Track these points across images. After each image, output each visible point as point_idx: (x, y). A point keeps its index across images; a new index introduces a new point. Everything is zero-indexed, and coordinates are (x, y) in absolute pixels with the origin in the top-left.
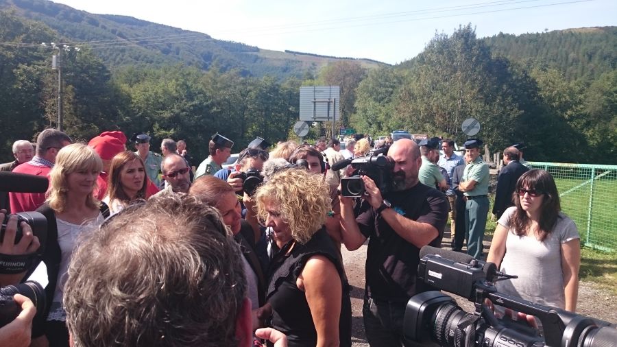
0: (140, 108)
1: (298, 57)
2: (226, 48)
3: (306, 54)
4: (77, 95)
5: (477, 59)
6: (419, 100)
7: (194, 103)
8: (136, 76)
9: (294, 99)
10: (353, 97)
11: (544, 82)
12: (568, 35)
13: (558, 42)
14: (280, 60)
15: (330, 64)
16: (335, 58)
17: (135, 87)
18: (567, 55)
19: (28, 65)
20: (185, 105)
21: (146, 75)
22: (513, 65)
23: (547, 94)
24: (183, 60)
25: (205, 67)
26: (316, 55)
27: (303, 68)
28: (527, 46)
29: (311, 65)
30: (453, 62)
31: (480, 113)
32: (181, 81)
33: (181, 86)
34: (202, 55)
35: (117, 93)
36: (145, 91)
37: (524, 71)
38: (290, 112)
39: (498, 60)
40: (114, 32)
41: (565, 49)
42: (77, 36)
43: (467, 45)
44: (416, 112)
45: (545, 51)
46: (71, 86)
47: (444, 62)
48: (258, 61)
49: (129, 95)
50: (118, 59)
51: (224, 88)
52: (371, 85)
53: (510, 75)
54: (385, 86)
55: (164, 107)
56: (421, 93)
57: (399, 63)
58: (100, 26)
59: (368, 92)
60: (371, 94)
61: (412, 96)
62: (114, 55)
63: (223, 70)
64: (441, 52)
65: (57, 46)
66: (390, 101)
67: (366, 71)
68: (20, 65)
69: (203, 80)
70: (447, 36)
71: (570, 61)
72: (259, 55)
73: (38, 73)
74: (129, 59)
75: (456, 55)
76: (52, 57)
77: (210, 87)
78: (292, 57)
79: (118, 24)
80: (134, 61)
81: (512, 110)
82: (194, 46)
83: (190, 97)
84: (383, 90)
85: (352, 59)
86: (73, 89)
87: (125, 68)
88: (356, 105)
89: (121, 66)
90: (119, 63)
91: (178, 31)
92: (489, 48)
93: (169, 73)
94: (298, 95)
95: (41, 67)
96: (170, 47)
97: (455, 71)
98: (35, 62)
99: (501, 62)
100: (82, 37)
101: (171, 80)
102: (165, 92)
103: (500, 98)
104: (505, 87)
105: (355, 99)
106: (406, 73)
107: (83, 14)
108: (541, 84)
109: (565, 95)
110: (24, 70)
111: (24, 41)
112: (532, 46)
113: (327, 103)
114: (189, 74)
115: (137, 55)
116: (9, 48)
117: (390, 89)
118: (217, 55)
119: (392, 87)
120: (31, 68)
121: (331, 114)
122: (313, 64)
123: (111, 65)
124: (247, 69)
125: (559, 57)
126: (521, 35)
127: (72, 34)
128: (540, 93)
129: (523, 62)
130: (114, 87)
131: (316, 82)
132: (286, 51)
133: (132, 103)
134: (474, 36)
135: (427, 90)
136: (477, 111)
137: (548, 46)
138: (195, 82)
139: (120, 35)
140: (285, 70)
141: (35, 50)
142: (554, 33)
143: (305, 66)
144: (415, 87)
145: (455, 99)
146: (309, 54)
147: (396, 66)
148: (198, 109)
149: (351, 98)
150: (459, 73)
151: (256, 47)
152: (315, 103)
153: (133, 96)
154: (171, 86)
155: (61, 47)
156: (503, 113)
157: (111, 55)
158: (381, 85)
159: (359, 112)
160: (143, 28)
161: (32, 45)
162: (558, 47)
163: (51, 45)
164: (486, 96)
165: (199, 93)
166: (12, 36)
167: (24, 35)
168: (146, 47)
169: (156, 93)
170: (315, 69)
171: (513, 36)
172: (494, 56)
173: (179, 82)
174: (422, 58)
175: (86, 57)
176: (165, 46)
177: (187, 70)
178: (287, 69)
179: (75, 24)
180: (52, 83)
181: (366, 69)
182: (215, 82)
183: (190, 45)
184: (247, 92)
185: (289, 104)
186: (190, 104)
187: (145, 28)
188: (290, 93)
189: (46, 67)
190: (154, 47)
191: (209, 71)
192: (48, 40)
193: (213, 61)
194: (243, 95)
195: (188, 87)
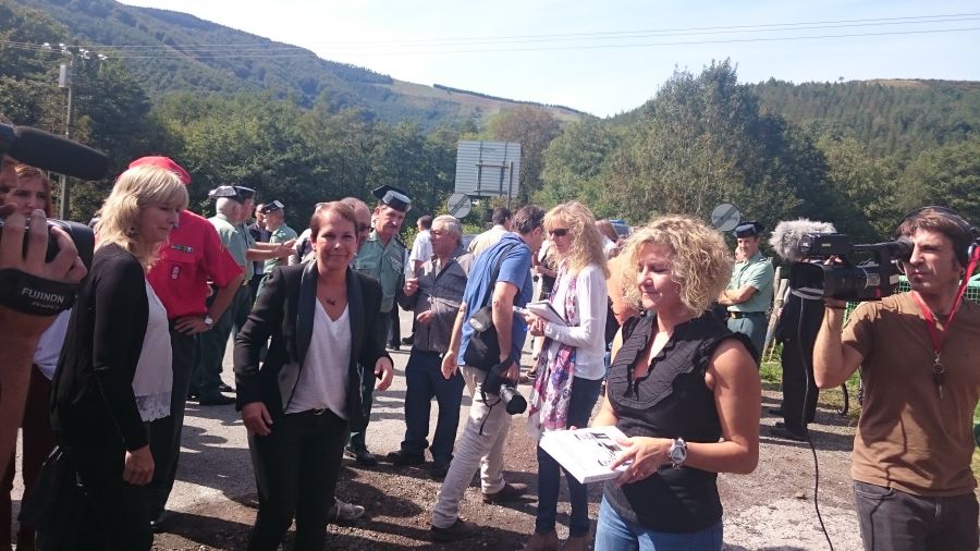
0: (197, 160)
1: (455, 97)
2: (340, 75)
3: (467, 92)
4: (95, 132)
5: (737, 115)
6: (642, 174)
7: (285, 157)
8: (194, 107)
9: (447, 160)
10: (539, 163)
11: (837, 158)
12: (873, 89)
13: (858, 100)
14: (425, 99)
15: (504, 110)
16: (511, 101)
17: (191, 125)
18: (871, 119)
19: (18, 79)
20: (272, 159)
21: (210, 107)
22: (791, 128)
23: (841, 176)
24: (269, 88)
25: (306, 103)
26: (482, 95)
27: (460, 114)
28: (811, 102)
29: (474, 111)
30: (700, 116)
31: (737, 200)
32: (267, 120)
33: (267, 129)
34: (300, 83)
35: (161, 133)
36: (208, 132)
37: (807, 139)
38: (438, 182)
39: (769, 118)
40: (159, 36)
41: (867, 110)
42: (99, 39)
43: (722, 92)
44: (637, 192)
45: (838, 112)
46: (87, 117)
47: (686, 116)
48: (390, 99)
49: (181, 138)
50: (163, 82)
51: (335, 136)
52: (568, 146)
53: (786, 144)
54: (590, 149)
55: (237, 160)
56: (647, 163)
57: (612, 116)
58: (137, 24)
59: (563, 157)
60: (568, 160)
61: (632, 166)
62: (158, 74)
63: (333, 110)
64: (681, 101)
65: (69, 49)
66: (598, 171)
67: (561, 126)
68: (4, 78)
69: (302, 121)
70: (691, 76)
71: (875, 128)
72: (393, 89)
73: (33, 93)
74: (183, 82)
75: (705, 108)
76: (58, 67)
77: (313, 133)
78: (445, 96)
79: (167, 25)
80: (190, 85)
81: (786, 198)
82: (289, 67)
83: (281, 146)
84: (587, 154)
85: (539, 104)
86: (89, 123)
87: (175, 96)
88: (543, 176)
89: (169, 92)
90: (165, 87)
91: (265, 42)
92: (756, 99)
93: (249, 106)
94: (454, 154)
95: (39, 84)
96: (250, 67)
97: (702, 131)
98: (31, 75)
99: (772, 123)
100: (107, 42)
101: (250, 117)
102: (240, 136)
103: (769, 177)
104: (777, 161)
105: (541, 167)
106: (622, 131)
107: (112, 4)
108: (831, 161)
109: (868, 179)
110: (10, 85)
111: (12, 39)
112: (818, 102)
113: (499, 170)
114: (280, 111)
115: (195, 77)
117: (598, 155)
118: (326, 85)
119: (602, 151)
120: (22, 84)
121: (506, 187)
122: (478, 109)
123: (152, 89)
124: (372, 110)
125: (858, 122)
126: (804, 85)
127: (92, 35)
128: (830, 175)
129: (806, 124)
130: (157, 123)
131: (481, 136)
132: (435, 86)
133: (186, 150)
134: (733, 79)
135: (657, 158)
136: (731, 196)
137: (842, 103)
138: (290, 123)
139: (170, 42)
140: (433, 115)
141: (30, 54)
142: (853, 84)
143: (465, 112)
144: (638, 153)
145: (698, 176)
146: (472, 93)
147: (609, 120)
148: (292, 167)
149: (536, 165)
150: (707, 135)
151: (389, 76)
152: (480, 167)
153: (188, 139)
154: (251, 128)
155: (75, 51)
156: (772, 201)
157: (152, 73)
158: (584, 148)
159: (547, 187)
160: (207, 34)
161: (27, 46)
162: (858, 108)
163: (59, 47)
164: (748, 174)
165: (296, 142)
167: (14, 30)
168: (211, 65)
169: (226, 137)
170: (480, 116)
171: (790, 85)
172: (762, 112)
173: (263, 122)
174: (650, 108)
175: (113, 72)
176: (241, 66)
177: (277, 104)
178: (435, 114)
179: (97, 20)
180: (57, 111)
181: (561, 122)
182: (322, 126)
183: (281, 65)
184: (373, 146)
185: (438, 168)
186: (279, 157)
187: (209, 33)
188: (441, 151)
189: (46, 85)
190: (225, 65)
191: (311, 108)
192: (55, 40)
193: (318, 93)
194: (365, 150)
195: (277, 131)
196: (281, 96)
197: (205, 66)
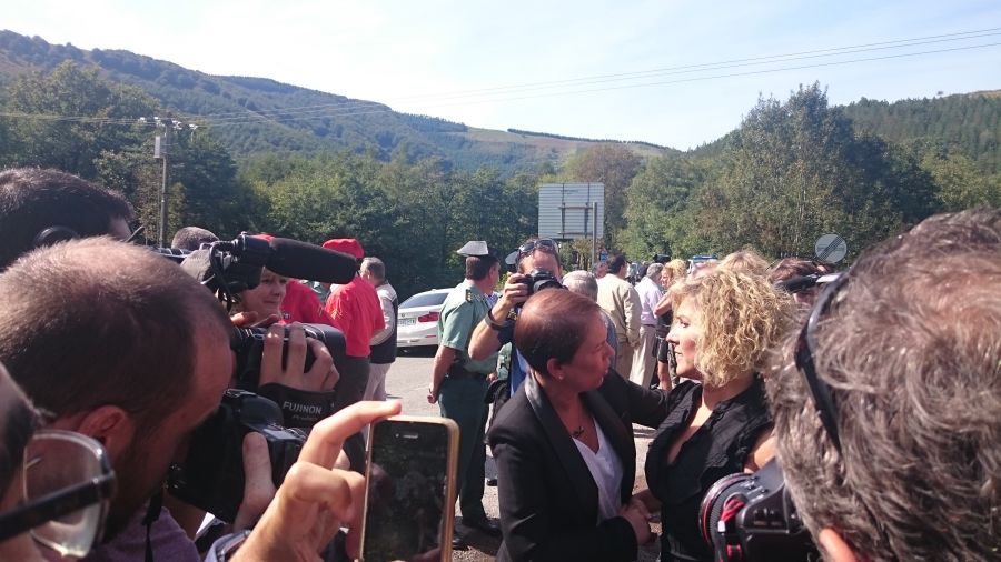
0: (283, 219)
1: (530, 140)
2: (415, 126)
3: (542, 134)
4: (188, 197)
5: (831, 140)
6: (733, 207)
7: (368, 210)
8: (278, 168)
9: (529, 205)
10: (621, 201)
11: (945, 177)
12: (977, 101)
13: (960, 113)
14: (500, 144)
15: (579, 150)
16: (588, 140)
17: (276, 186)
18: (977, 133)
19: (116, 153)
20: (354, 213)
21: (293, 167)
22: (891, 149)
23: (951, 196)
24: (347, 144)
25: (383, 157)
26: (558, 137)
27: (537, 156)
28: (908, 120)
29: (551, 153)
30: (790, 144)
31: (838, 228)
32: (349, 175)
33: (349, 184)
34: (377, 136)
35: (249, 195)
36: (292, 192)
37: (910, 160)
38: (520, 227)
39: (865, 141)
40: (241, 102)
41: (973, 125)
42: (187, 109)
43: (813, 117)
44: (729, 226)
45: (939, 127)
46: (179, 184)
47: (774, 145)
48: (466, 146)
49: (267, 199)
50: (247, 145)
51: (415, 188)
52: (651, 183)
53: (888, 166)
54: (674, 184)
55: (321, 217)
56: (737, 195)
57: (694, 148)
58: (222, 92)
59: (647, 193)
60: (652, 196)
61: (721, 200)
62: (242, 137)
63: (411, 161)
64: (769, 129)
65: (163, 121)
66: (684, 207)
67: (641, 161)
68: (104, 152)
69: (381, 175)
70: (778, 103)
71: (983, 143)
72: (467, 136)
73: (130, 164)
74: (265, 144)
75: (795, 134)
76: (153, 139)
77: (393, 186)
78: (519, 139)
79: (248, 91)
80: (273, 147)
81: (892, 223)
82: (365, 123)
83: (363, 201)
84: (670, 190)
85: (617, 142)
86: (181, 189)
87: (260, 158)
88: (627, 214)
89: (252, 155)
90: (248, 150)
91: (341, 100)
92: (850, 121)
93: (331, 163)
94: (535, 198)
95: (135, 156)
96: (328, 125)
97: (794, 159)
98: (127, 148)
99: (870, 145)
100: (194, 111)
101: (332, 175)
102: (323, 192)
103: (871, 202)
104: (878, 185)
105: (623, 205)
106: (707, 163)
107: (197, 75)
108: (939, 181)
109: (982, 198)
110: (109, 159)
111: (110, 115)
112: (916, 120)
113: (583, 211)
114: (360, 166)
115: (276, 138)
116: (88, 126)
117: (684, 189)
118: (402, 138)
119: (687, 186)
120: (119, 156)
121: (591, 228)
122: (554, 151)
123: (236, 152)
124: (447, 159)
125: (964, 136)
126: (898, 103)
127: (180, 105)
128: (938, 196)
129: (906, 143)
130: (244, 185)
131: (559, 177)
132: (510, 130)
133: (272, 210)
134: (824, 102)
135: (747, 188)
136: (832, 225)
137: (943, 119)
138: (370, 177)
139: (252, 107)
140: (508, 160)
141: (127, 128)
142: (954, 98)
143: (541, 154)
144: (726, 185)
145: (793, 205)
146: (547, 135)
147: (690, 153)
148: (373, 221)
149: (618, 203)
150: (800, 163)
151: (463, 125)
152: (563, 209)
153: (274, 199)
154: (333, 185)
155: (168, 123)
156: (877, 228)
157: (236, 137)
158: (668, 183)
159: (632, 225)
160: (287, 97)
161: (123, 121)
162: (962, 122)
163: (154, 120)
164: (847, 200)
165: (377, 195)
166: (92, 108)
167: (112, 107)
168: (290, 126)
169: (309, 195)
170: (556, 157)
171: (884, 104)
172: (858, 134)
173: (344, 178)
174: (735, 139)
175: (202, 140)
176: (320, 124)
177: (357, 159)
178: (511, 157)
179: (184, 91)
180: (152, 180)
181: (642, 158)
182: (401, 177)
183: (359, 122)
184: (452, 194)
185: (519, 213)
186: (361, 212)
187: (289, 95)
188: (521, 195)
189: (142, 156)
190: (305, 125)
191: (389, 160)
192: (149, 113)
193: (395, 146)
194: (444, 199)
195: (359, 186)
196: (360, 150)
197: (286, 127)
